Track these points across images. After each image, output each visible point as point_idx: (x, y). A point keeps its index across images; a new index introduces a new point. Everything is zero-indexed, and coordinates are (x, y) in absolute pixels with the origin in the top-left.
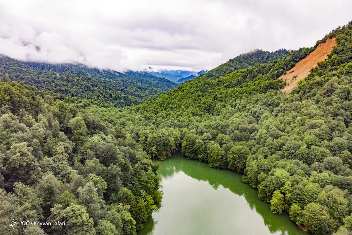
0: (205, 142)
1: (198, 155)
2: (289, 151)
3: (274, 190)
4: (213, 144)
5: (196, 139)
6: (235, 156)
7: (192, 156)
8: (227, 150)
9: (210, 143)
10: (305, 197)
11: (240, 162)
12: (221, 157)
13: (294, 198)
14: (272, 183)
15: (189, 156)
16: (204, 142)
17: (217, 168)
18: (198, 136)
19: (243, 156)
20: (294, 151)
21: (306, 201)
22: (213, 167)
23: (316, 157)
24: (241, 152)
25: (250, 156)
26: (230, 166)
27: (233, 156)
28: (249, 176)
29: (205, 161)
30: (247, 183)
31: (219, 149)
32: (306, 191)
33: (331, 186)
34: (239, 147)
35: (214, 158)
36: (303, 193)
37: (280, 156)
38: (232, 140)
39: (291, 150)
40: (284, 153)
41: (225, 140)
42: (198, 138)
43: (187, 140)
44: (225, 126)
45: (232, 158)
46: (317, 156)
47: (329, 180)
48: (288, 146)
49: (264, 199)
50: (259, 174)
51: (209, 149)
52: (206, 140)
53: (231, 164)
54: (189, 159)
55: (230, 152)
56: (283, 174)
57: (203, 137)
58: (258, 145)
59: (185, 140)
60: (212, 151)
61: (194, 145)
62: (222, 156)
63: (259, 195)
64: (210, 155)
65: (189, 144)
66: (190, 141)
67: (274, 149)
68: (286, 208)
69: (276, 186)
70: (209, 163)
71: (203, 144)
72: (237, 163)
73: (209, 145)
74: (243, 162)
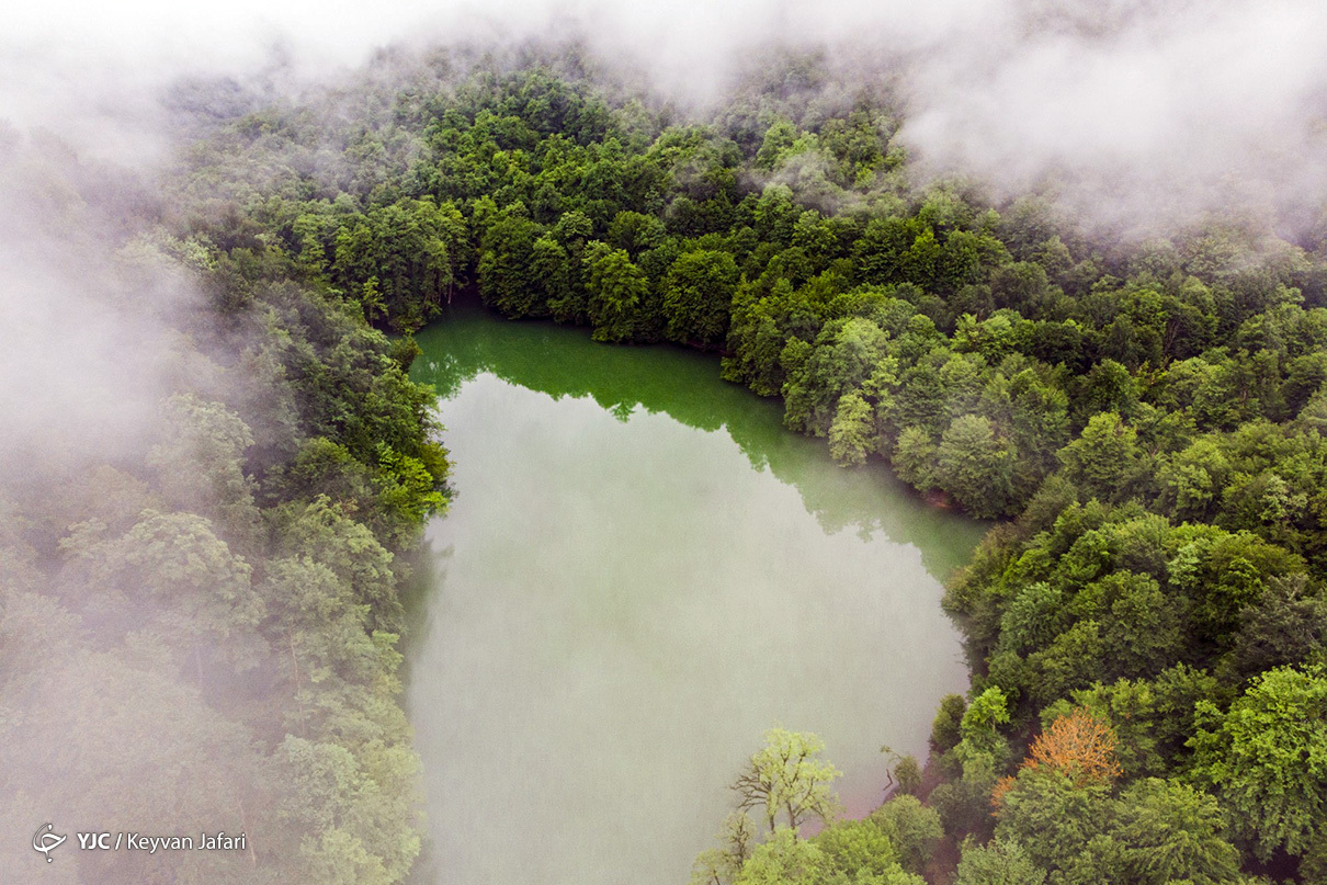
0: (569, 246)
1: (549, 302)
2: (876, 257)
3: (839, 394)
4: (603, 254)
5: (534, 240)
6: (689, 291)
7: (524, 307)
8: (656, 270)
9: (591, 252)
10: (941, 402)
11: (707, 313)
12: (636, 299)
13: (907, 410)
14: (831, 371)
15: (514, 308)
16: (566, 248)
17: (625, 342)
18: (538, 226)
19: (719, 287)
20: (892, 253)
21: (946, 413)
22: (609, 342)
23: (966, 268)
24: (711, 273)
25: (745, 285)
26: (675, 330)
27: (682, 292)
28: (746, 359)
29: (579, 324)
30: (741, 384)
31: (629, 269)
32: (943, 382)
33: (1017, 357)
34: (700, 256)
35: (613, 305)
36: (935, 391)
37: (845, 274)
38: (670, 231)
39: (882, 252)
40: (861, 264)
41: (643, 234)
42: (540, 235)
43: (497, 244)
44: (637, 180)
45: (678, 302)
46: (969, 265)
47: (1013, 340)
48: (872, 238)
49: (804, 427)
50: (783, 344)
51: (590, 274)
52: (572, 239)
53: (676, 324)
54: (516, 320)
55: (669, 279)
56: (866, 334)
57: (558, 228)
58: (765, 246)
59: (488, 248)
60: (603, 280)
61: (526, 261)
62: (639, 294)
63: (786, 416)
64: (595, 298)
65: (509, 261)
66: (508, 250)
67: (822, 253)
68: (879, 446)
69: (847, 378)
70: (595, 327)
71: (563, 258)
72: (697, 317)
73: (585, 260)
74: (718, 311)
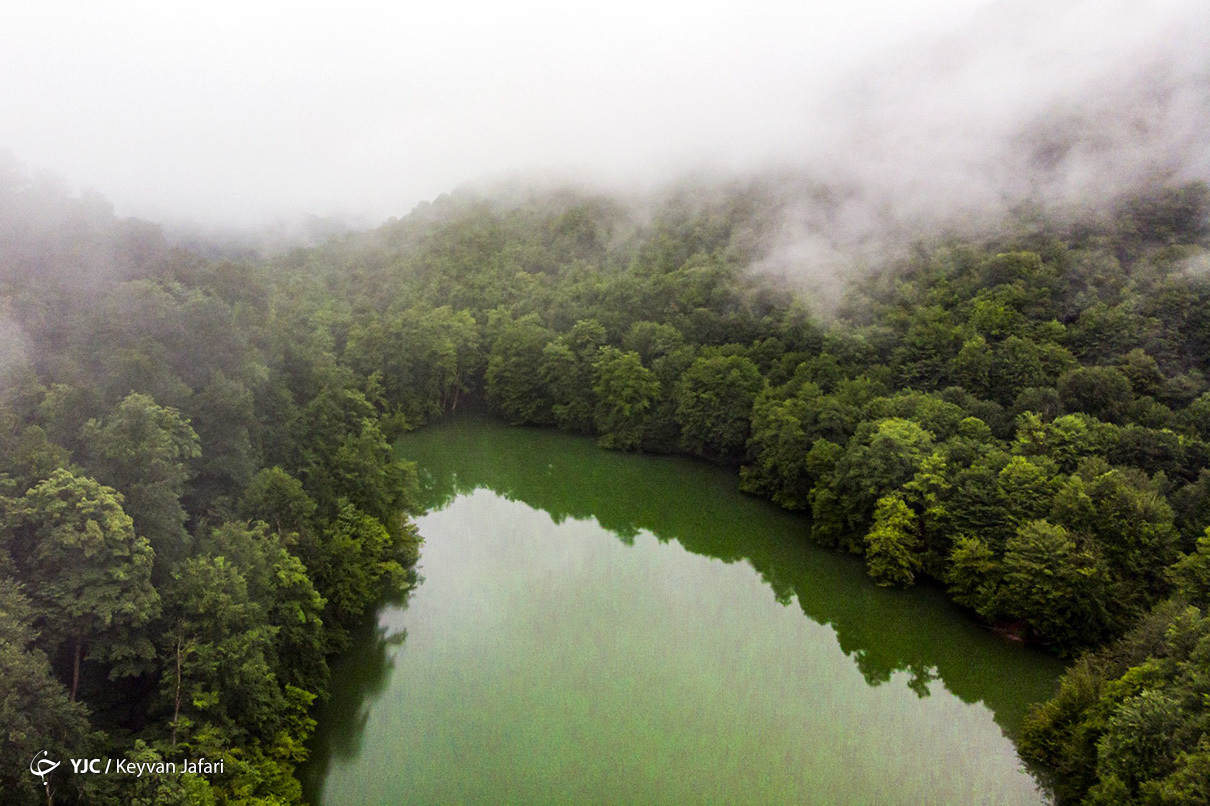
0: (580, 352)
1: (554, 407)
2: (918, 364)
3: (879, 496)
4: (613, 358)
5: (545, 345)
6: (703, 395)
7: (528, 412)
8: (669, 379)
9: (601, 357)
10: (1003, 509)
11: (725, 421)
12: (646, 403)
13: (961, 518)
14: (865, 471)
15: (517, 411)
16: (577, 355)
17: (632, 450)
18: (549, 333)
19: (739, 393)
20: (936, 359)
21: (1010, 524)
22: (615, 450)
23: (1027, 375)
24: (729, 378)
25: (768, 390)
26: (687, 440)
27: (697, 397)
28: (769, 464)
29: (586, 431)
30: (762, 496)
31: (640, 372)
32: (1003, 487)
33: (1096, 461)
34: (721, 361)
35: (621, 410)
36: (994, 496)
37: (885, 382)
38: (687, 340)
39: (926, 359)
40: (901, 371)
41: (659, 341)
42: (551, 340)
43: (507, 349)
44: (657, 296)
45: (693, 407)
46: (1030, 373)
47: (1091, 444)
48: (913, 344)
49: (837, 541)
50: (810, 446)
51: (599, 378)
52: (583, 346)
53: (690, 431)
54: (519, 426)
55: (685, 383)
56: (907, 433)
57: (569, 335)
58: (792, 355)
59: (497, 354)
60: (612, 382)
61: (535, 365)
62: (651, 399)
63: (813, 527)
64: (602, 402)
65: (517, 365)
66: (518, 354)
67: (857, 363)
68: (929, 565)
69: (885, 481)
70: (601, 434)
71: (572, 363)
72: (713, 424)
73: (595, 365)
74: (738, 418)
